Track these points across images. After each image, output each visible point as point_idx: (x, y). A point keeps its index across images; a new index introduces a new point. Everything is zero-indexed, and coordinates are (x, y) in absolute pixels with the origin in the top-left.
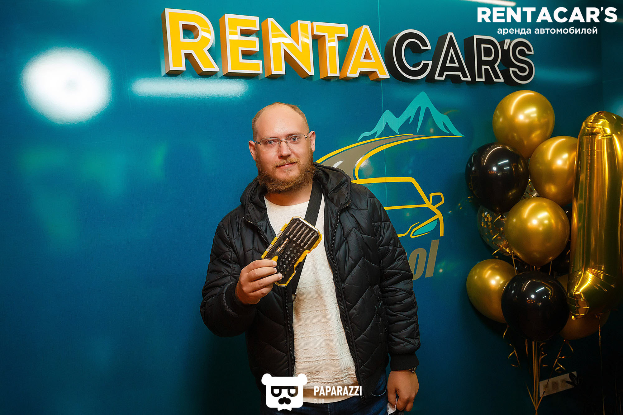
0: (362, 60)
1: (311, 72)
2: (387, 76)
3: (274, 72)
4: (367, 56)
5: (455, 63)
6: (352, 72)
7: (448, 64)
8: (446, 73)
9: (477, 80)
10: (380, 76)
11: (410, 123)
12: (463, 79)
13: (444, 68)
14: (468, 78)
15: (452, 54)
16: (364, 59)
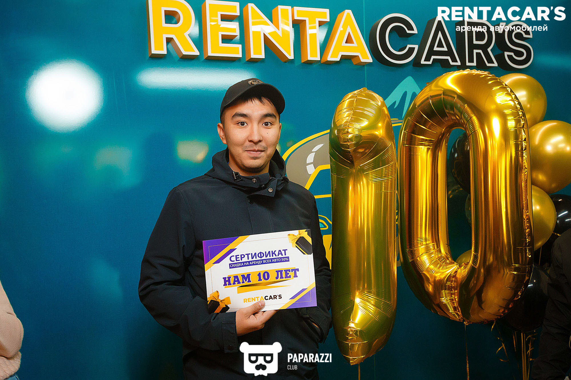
0: (344, 44)
1: (291, 56)
2: (370, 60)
3: (253, 56)
4: (349, 40)
5: (444, 47)
6: (334, 56)
7: (436, 49)
8: (433, 57)
9: (468, 64)
10: (363, 60)
11: (395, 107)
12: (452, 63)
13: (431, 52)
14: (457, 62)
15: (440, 38)
16: (346, 43)
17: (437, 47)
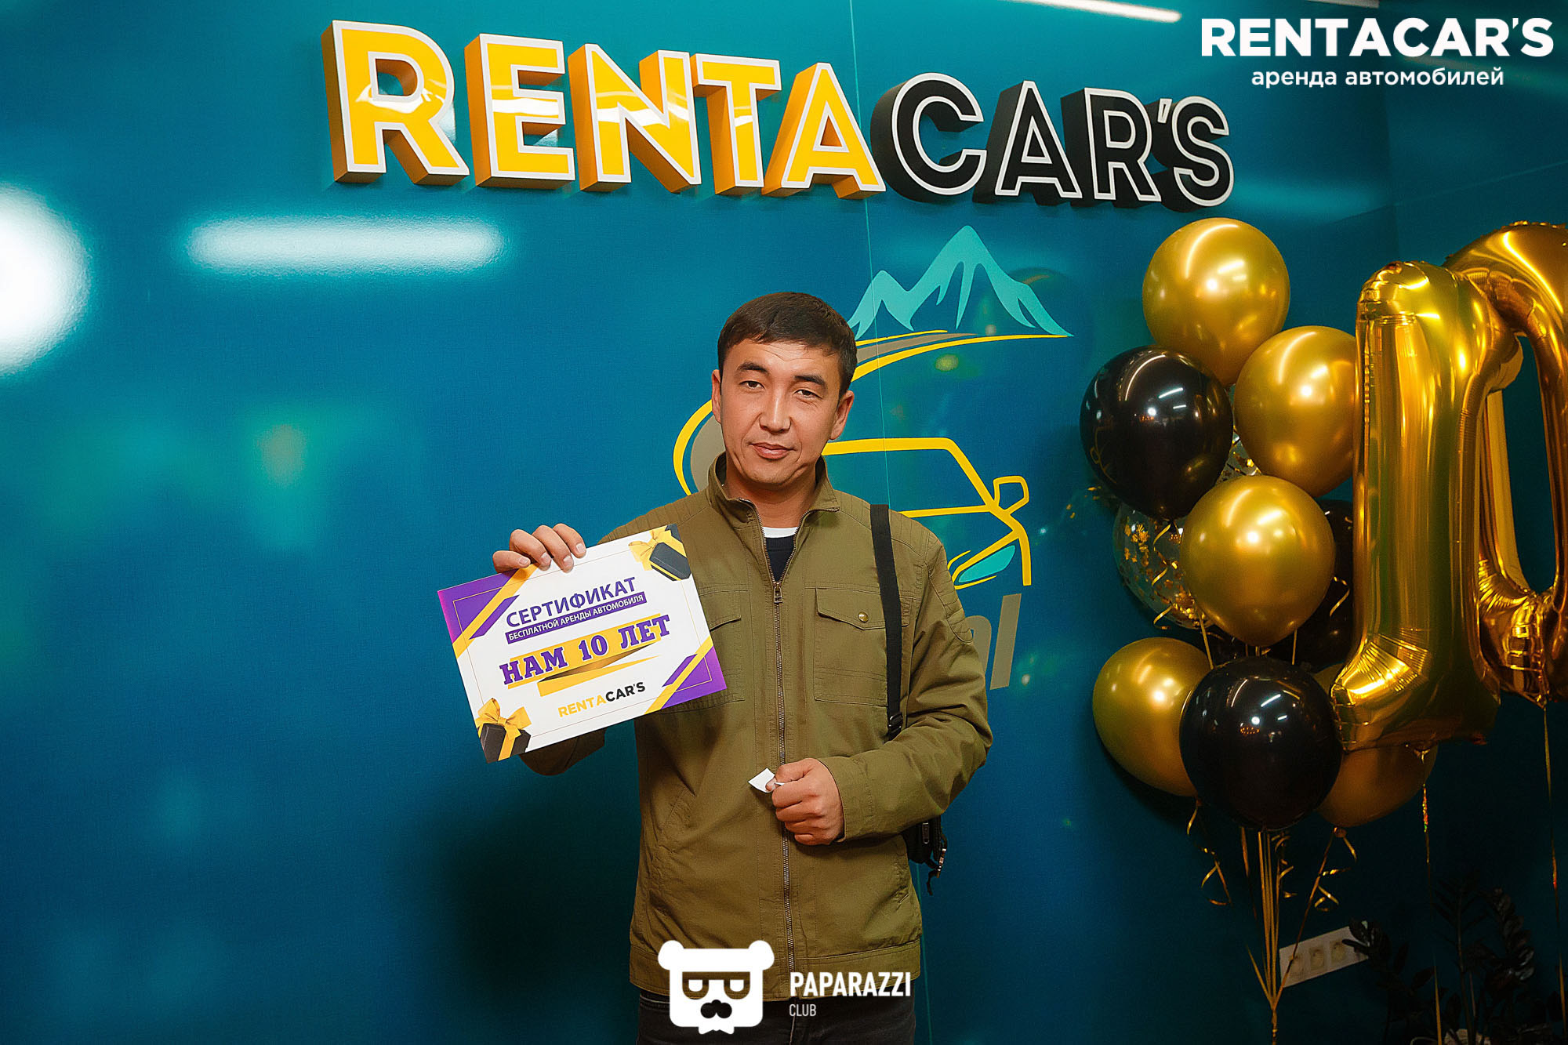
0: (818, 147)
1: (694, 178)
2: (881, 186)
3: (603, 177)
4: (829, 138)
5: (1043, 156)
6: (795, 176)
7: (1026, 159)
8: (1021, 179)
9: (1098, 196)
10: (863, 187)
11: (938, 302)
12: (1063, 194)
13: (1017, 168)
14: (1075, 191)
15: (1034, 133)
16: (821, 144)
17: (1028, 155)
